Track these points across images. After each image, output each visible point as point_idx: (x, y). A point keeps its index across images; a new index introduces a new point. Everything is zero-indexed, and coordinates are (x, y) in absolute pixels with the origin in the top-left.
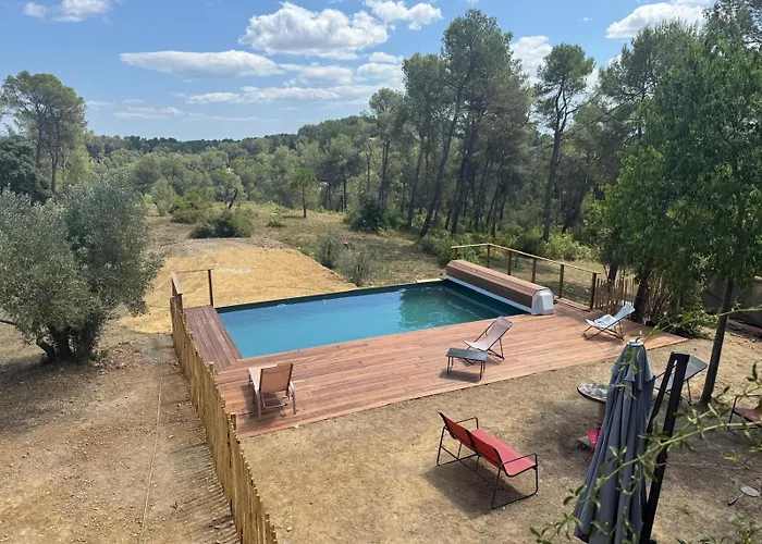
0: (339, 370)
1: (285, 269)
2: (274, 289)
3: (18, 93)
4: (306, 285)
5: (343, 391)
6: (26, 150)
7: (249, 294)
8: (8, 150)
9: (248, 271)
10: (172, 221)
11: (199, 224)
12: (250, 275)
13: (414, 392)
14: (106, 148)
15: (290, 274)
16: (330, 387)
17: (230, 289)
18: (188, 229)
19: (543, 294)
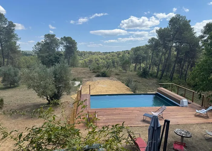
0: (113, 115)
1: (115, 86)
2: (111, 91)
3: (63, 41)
4: (119, 91)
5: (111, 121)
6: (61, 55)
7: (104, 92)
8: (57, 54)
9: (106, 86)
10: (92, 72)
11: (98, 73)
12: (106, 87)
13: (131, 124)
14: (84, 54)
15: (116, 88)
16: (108, 119)
17: (100, 90)
18: (96, 74)
19: (184, 100)
